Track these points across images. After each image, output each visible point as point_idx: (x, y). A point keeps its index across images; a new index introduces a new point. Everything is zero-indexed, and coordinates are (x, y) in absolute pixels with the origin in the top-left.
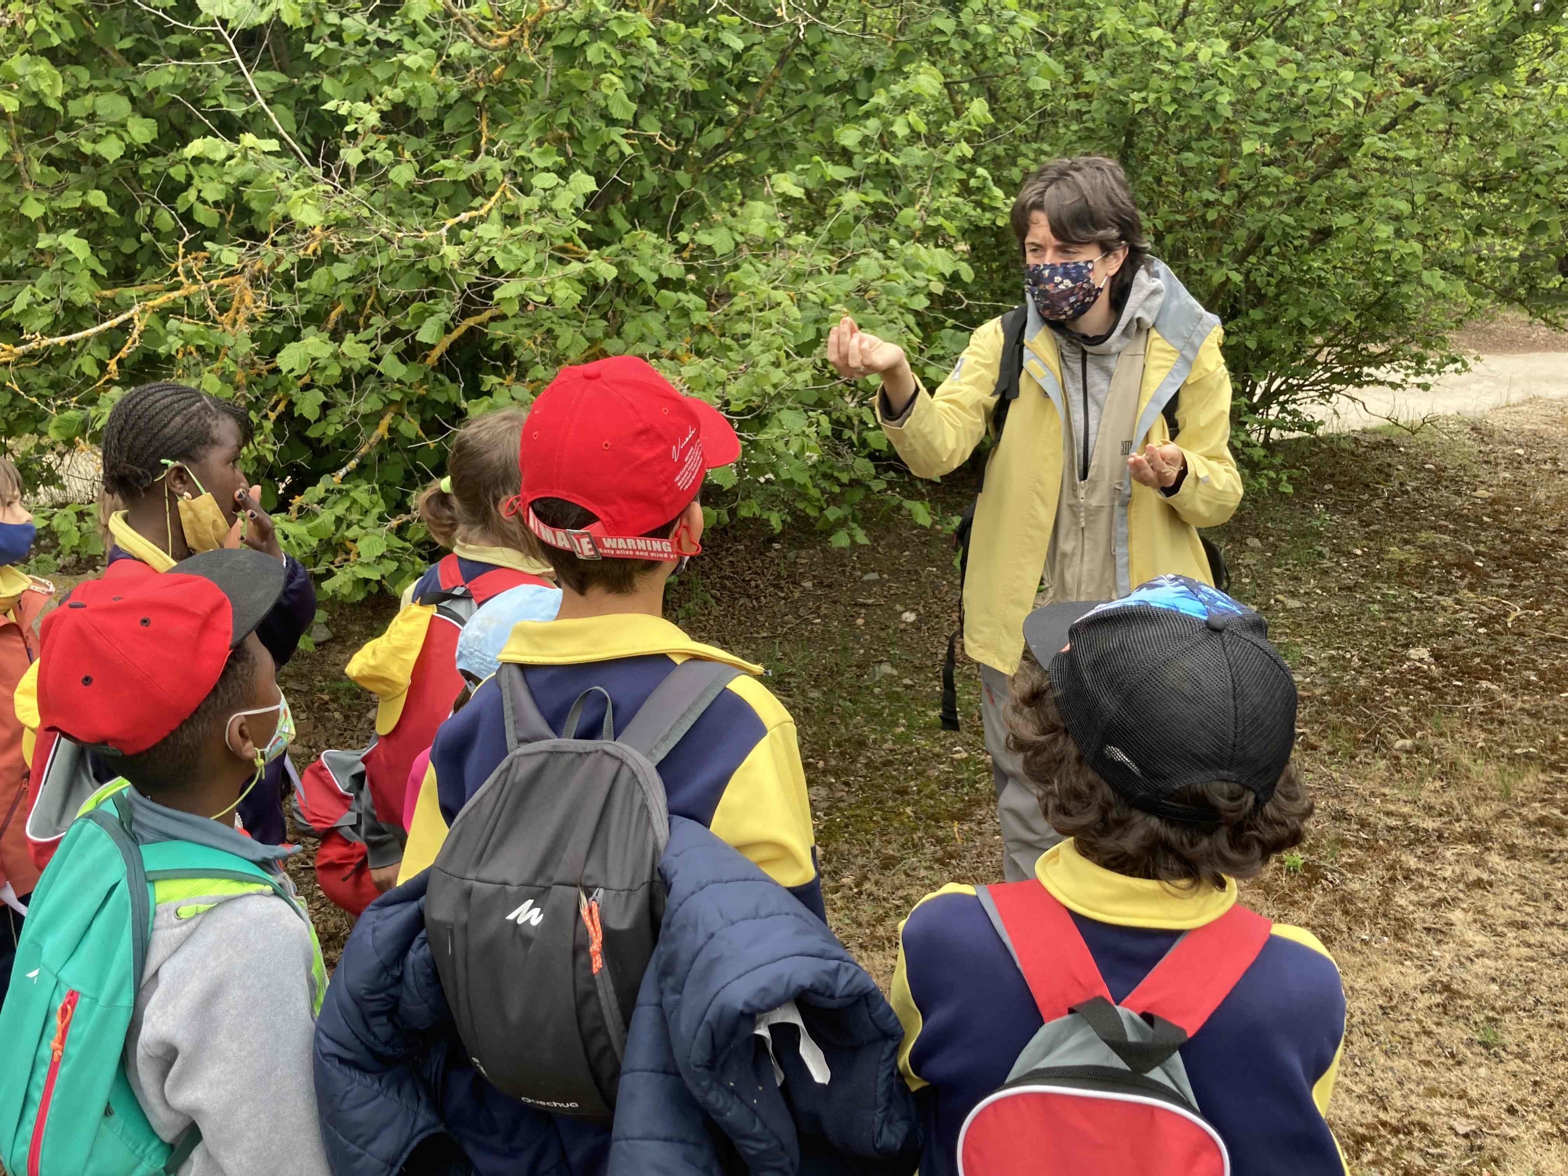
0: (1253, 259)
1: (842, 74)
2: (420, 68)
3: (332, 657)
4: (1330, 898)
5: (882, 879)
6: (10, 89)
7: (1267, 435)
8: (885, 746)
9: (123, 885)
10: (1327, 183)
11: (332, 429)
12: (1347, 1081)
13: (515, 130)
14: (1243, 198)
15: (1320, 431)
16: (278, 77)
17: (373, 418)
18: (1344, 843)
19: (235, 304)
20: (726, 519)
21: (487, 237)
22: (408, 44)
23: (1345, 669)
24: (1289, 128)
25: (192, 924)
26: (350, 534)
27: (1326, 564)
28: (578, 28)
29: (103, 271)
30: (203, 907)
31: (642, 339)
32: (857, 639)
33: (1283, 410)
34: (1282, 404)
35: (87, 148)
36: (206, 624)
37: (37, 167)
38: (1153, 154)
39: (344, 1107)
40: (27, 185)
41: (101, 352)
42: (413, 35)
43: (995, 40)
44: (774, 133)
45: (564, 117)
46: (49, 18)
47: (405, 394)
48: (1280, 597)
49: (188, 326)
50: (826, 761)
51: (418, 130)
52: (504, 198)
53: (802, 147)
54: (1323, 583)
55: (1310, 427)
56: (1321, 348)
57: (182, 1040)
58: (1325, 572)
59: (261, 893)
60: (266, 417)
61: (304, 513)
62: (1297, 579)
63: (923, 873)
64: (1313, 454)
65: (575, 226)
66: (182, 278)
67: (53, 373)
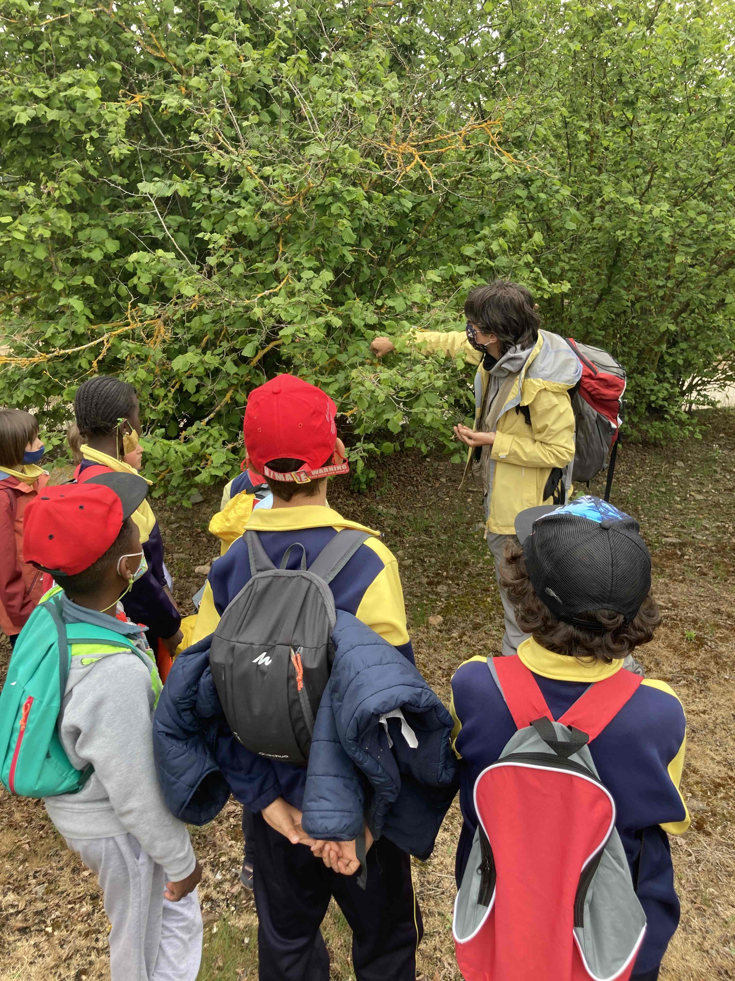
0: (684, 315)
1: (468, 218)
2: (246, 216)
3: (203, 510)
4: (709, 655)
5: (473, 635)
6: (47, 225)
7: (690, 407)
8: (479, 566)
9: (56, 645)
10: (724, 277)
11: (202, 398)
12: (712, 754)
13: (295, 248)
14: (679, 284)
15: (719, 406)
16: (180, 219)
17: (222, 393)
18: (718, 626)
19: (156, 334)
20: (399, 448)
21: (276, 304)
22: (243, 203)
23: (724, 533)
24: (702, 249)
25: (89, 668)
26: (208, 451)
27: (718, 476)
28: (328, 196)
29: (92, 317)
30: (95, 660)
31: (356, 354)
32: (467, 509)
33: (699, 394)
34: (698, 391)
35: (85, 255)
36: (111, 509)
37: (60, 264)
38: (631, 260)
39: (168, 758)
40: (56, 273)
41: (90, 356)
42: (246, 199)
43: (548, 201)
44: (432, 248)
45: (319, 241)
46: (66, 190)
47: (240, 380)
48: (692, 493)
49: (132, 345)
50: (447, 573)
51: (251, 245)
52: (288, 283)
53: (446, 255)
54: (716, 487)
55: (713, 404)
56: (720, 362)
57: (83, 725)
58: (717, 481)
59: (125, 653)
60: (170, 391)
61: (187, 440)
62: (702, 484)
63: (494, 633)
64: (714, 417)
65: (323, 298)
66: (130, 320)
67: (69, 366)
